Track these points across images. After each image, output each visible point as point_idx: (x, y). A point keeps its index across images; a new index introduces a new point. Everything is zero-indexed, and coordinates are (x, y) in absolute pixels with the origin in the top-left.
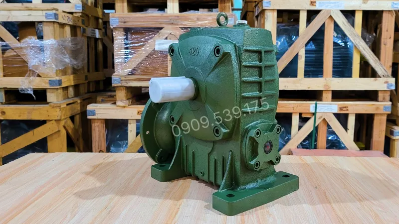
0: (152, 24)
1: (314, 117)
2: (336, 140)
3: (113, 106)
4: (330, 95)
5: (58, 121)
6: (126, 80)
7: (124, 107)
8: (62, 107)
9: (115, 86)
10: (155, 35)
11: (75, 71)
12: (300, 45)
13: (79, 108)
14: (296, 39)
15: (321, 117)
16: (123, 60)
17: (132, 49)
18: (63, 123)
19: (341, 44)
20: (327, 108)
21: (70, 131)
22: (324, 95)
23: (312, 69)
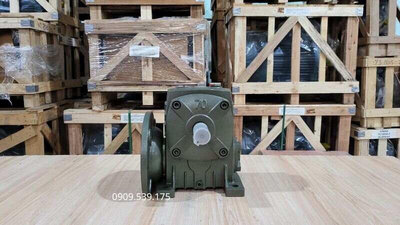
0: (125, 30)
1: (282, 119)
2: (304, 141)
3: (90, 111)
4: (298, 98)
5: (35, 126)
6: (101, 85)
7: (100, 112)
8: (38, 112)
9: (91, 91)
10: (129, 41)
11: (52, 78)
12: (269, 51)
13: (56, 114)
14: (265, 45)
15: (289, 120)
16: (99, 66)
17: (106, 55)
18: (40, 128)
19: (308, 49)
20: (295, 111)
21: (47, 136)
22: (292, 98)
23: (281, 74)
